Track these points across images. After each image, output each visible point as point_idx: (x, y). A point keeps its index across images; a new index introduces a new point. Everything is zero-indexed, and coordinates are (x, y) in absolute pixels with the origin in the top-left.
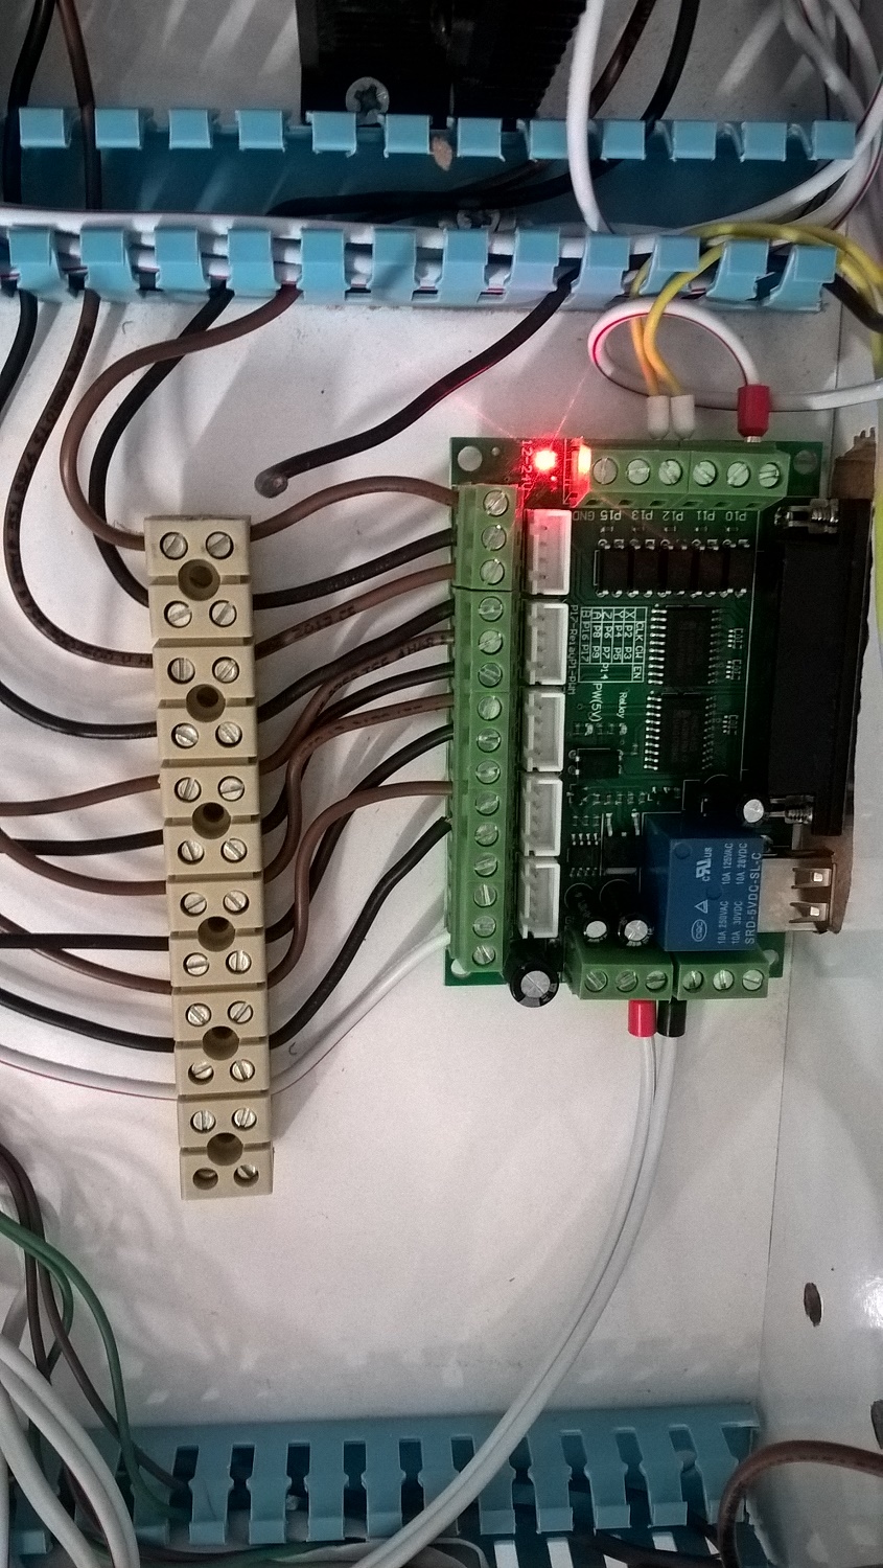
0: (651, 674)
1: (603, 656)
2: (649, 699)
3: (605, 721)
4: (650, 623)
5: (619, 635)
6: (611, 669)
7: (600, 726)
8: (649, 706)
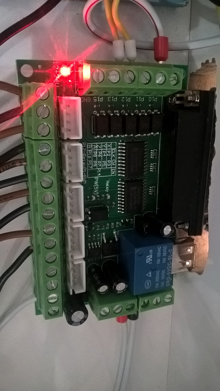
0: (119, 172)
1: (98, 165)
2: (119, 182)
3: (100, 194)
4: (118, 149)
5: (105, 155)
6: (102, 170)
7: (98, 196)
8: (119, 186)
